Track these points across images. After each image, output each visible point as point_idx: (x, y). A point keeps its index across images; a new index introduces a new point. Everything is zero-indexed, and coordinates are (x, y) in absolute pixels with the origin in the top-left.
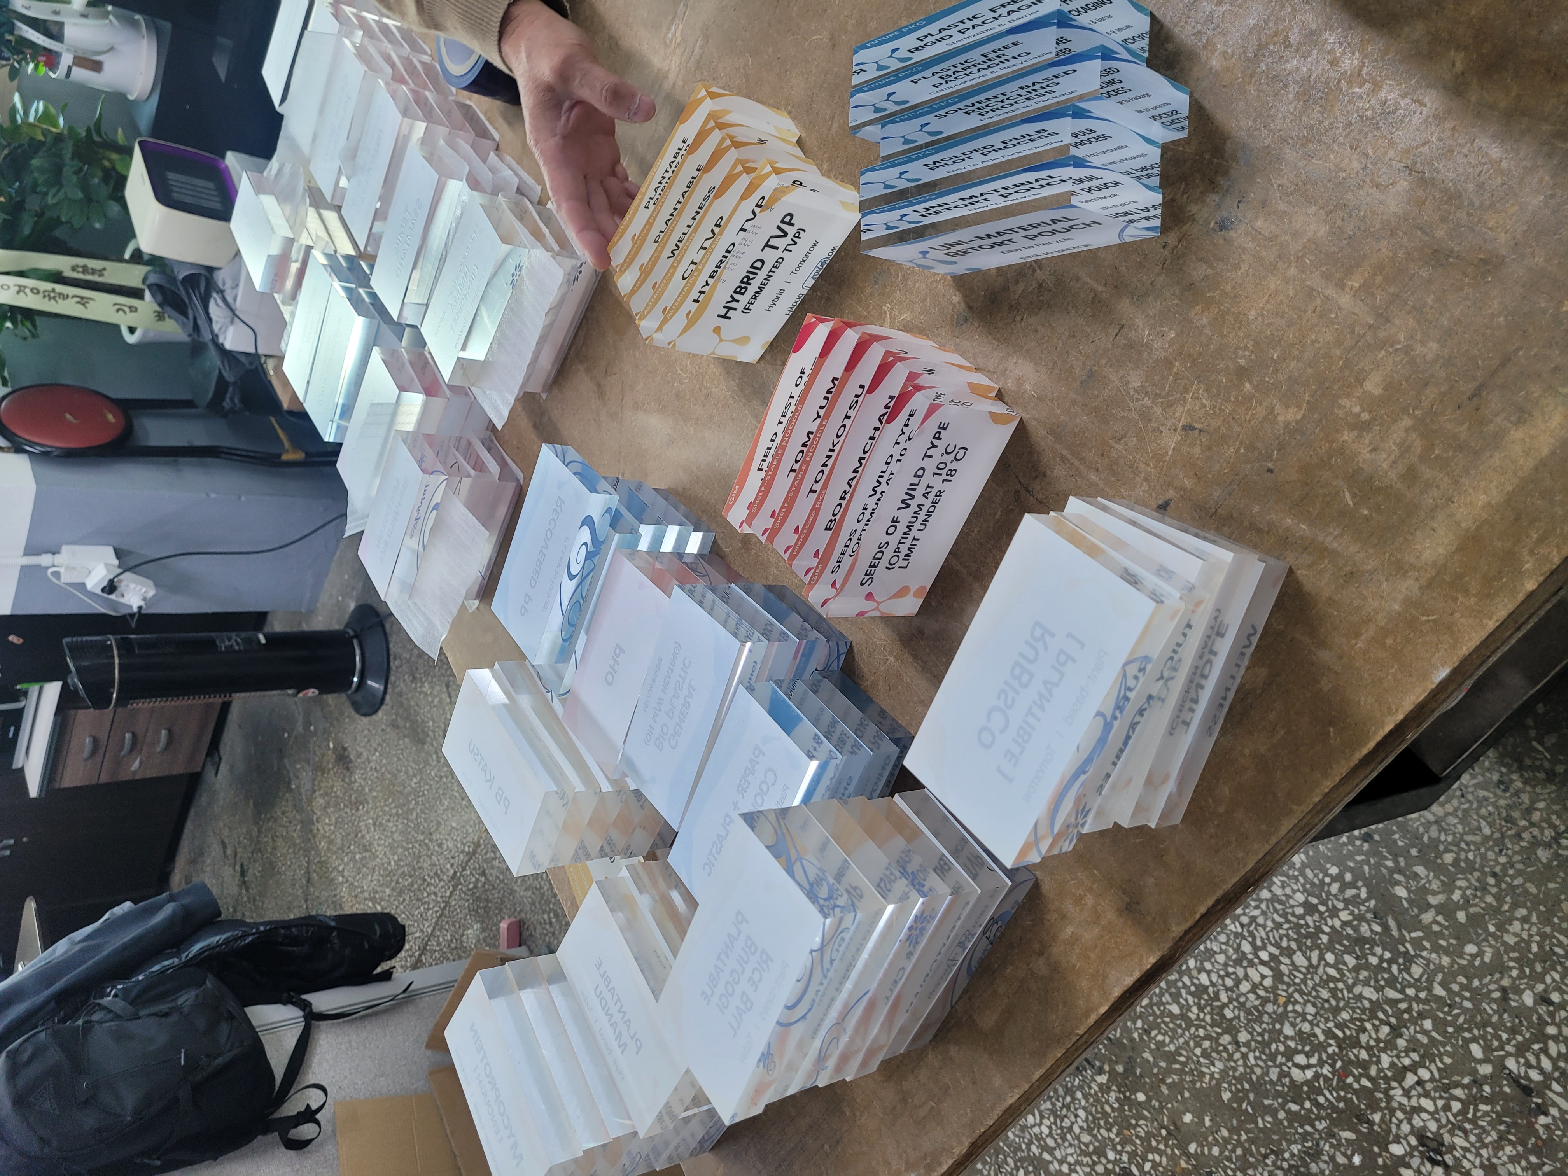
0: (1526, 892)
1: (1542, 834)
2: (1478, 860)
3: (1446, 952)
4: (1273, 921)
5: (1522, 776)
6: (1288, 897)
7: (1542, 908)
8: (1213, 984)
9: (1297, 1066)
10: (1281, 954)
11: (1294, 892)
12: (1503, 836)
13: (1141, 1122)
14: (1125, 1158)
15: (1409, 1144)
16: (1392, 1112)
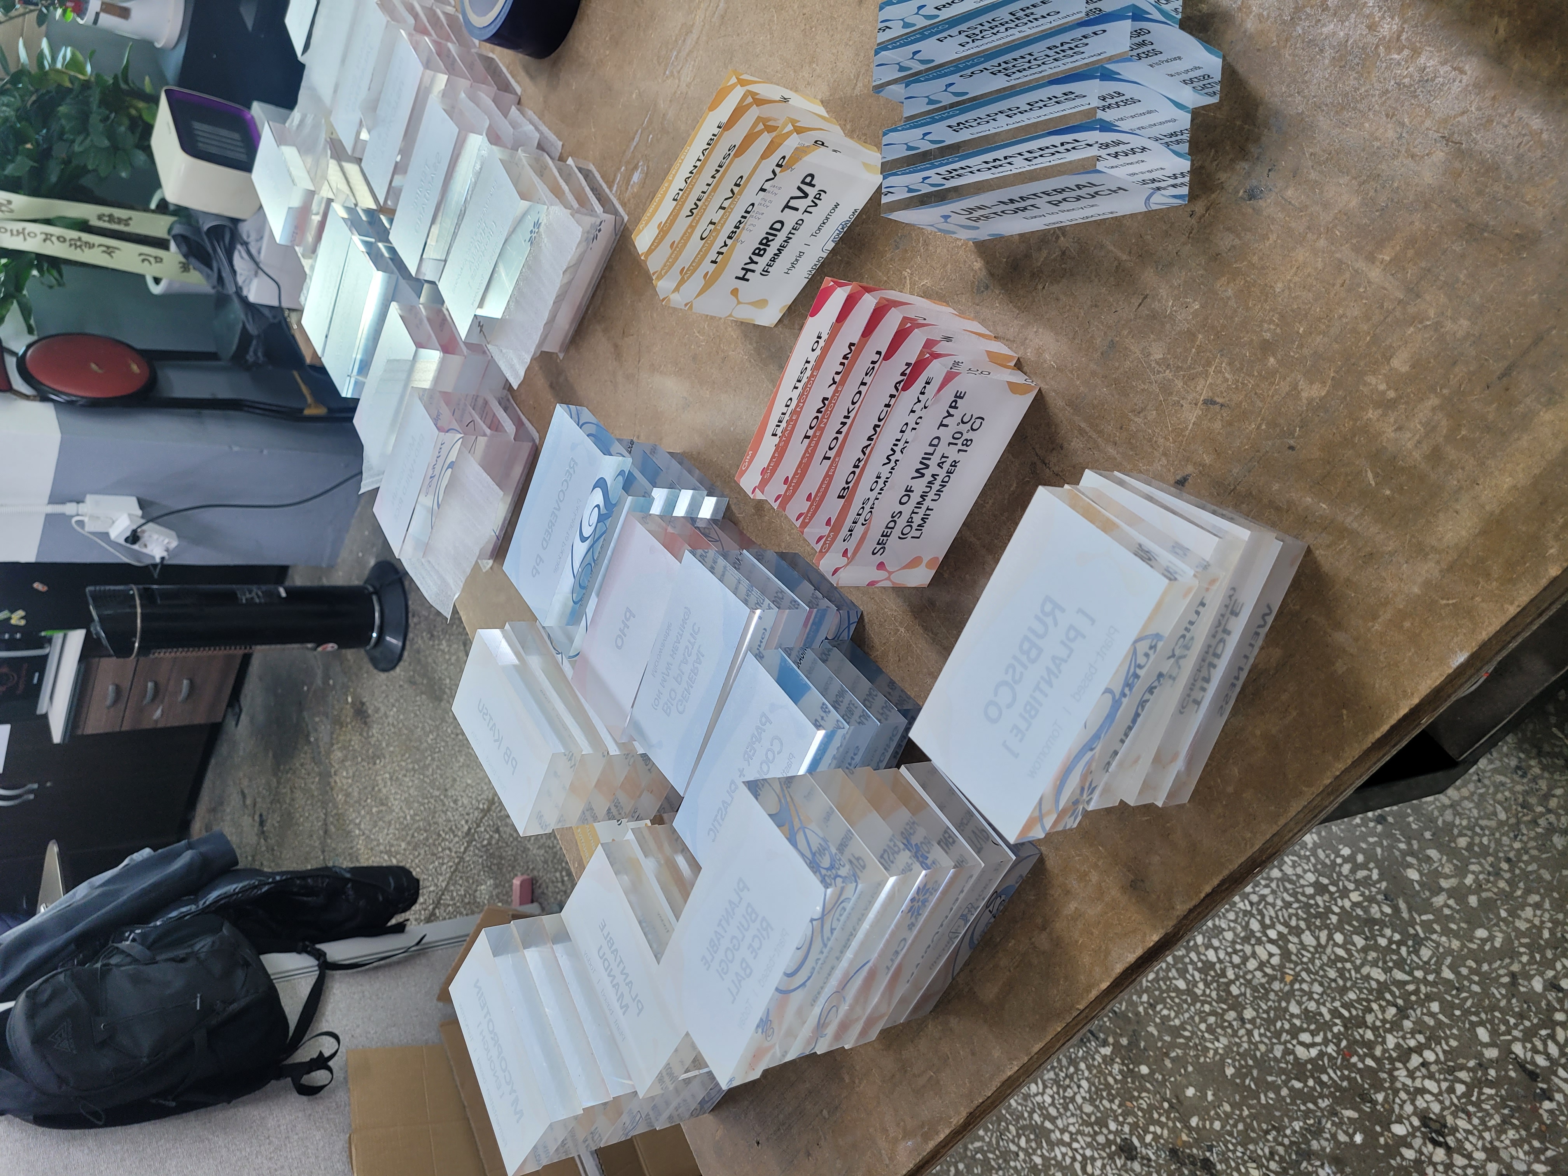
0: (1540, 878)
1: (1559, 820)
2: (1493, 845)
3: (1456, 934)
4: (1283, 900)
5: (1540, 762)
6: (1299, 877)
7: (1555, 895)
8: (1220, 961)
9: (1302, 1044)
10: (1290, 933)
11: (1305, 871)
12: (1518, 823)
13: (1144, 1094)
14: (1126, 1129)
15: (1411, 1124)
16: (1396, 1092)
